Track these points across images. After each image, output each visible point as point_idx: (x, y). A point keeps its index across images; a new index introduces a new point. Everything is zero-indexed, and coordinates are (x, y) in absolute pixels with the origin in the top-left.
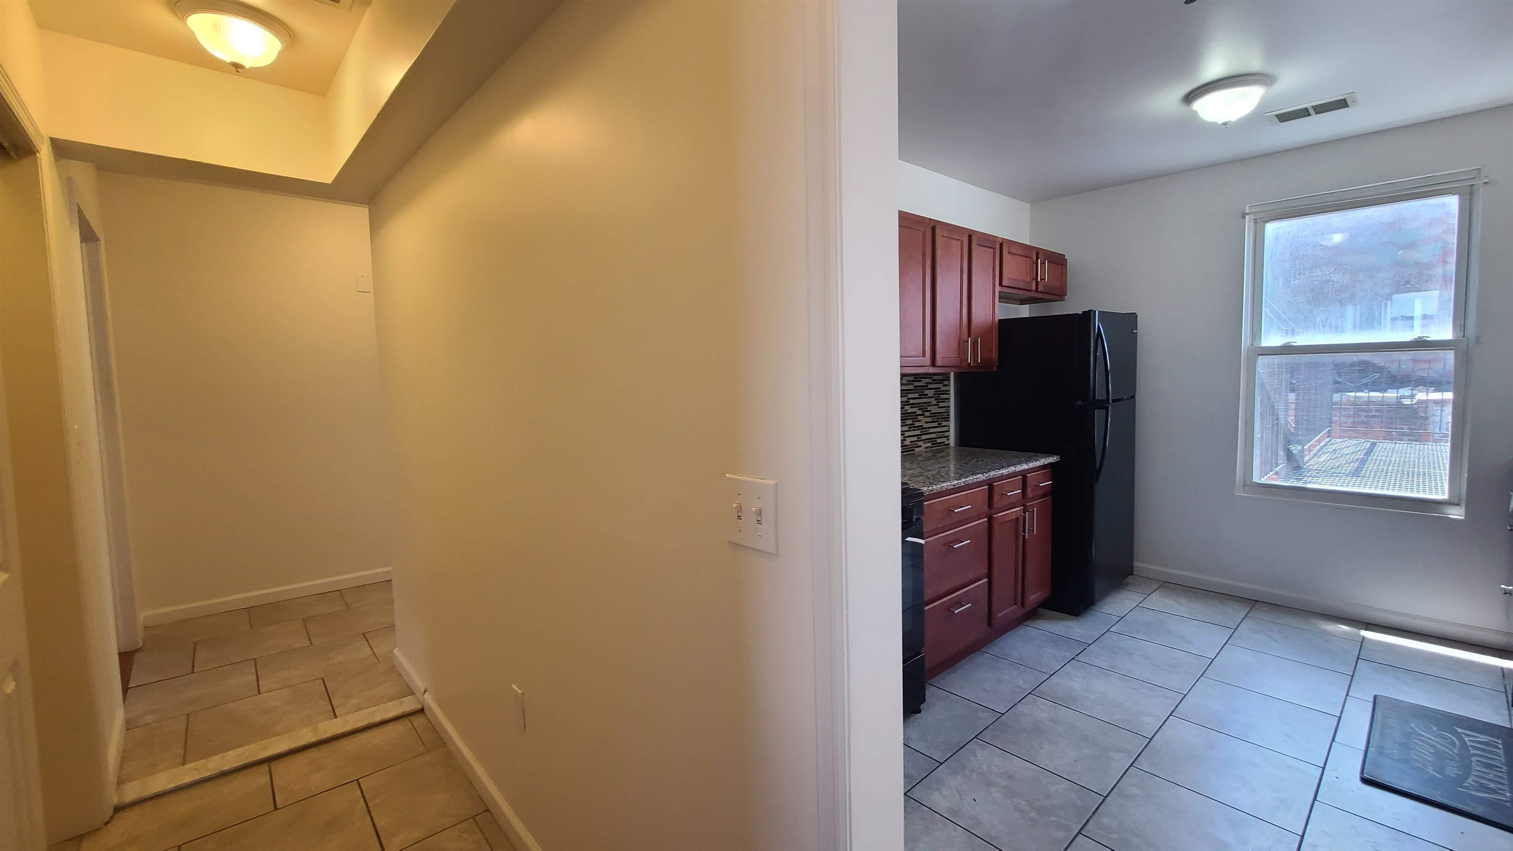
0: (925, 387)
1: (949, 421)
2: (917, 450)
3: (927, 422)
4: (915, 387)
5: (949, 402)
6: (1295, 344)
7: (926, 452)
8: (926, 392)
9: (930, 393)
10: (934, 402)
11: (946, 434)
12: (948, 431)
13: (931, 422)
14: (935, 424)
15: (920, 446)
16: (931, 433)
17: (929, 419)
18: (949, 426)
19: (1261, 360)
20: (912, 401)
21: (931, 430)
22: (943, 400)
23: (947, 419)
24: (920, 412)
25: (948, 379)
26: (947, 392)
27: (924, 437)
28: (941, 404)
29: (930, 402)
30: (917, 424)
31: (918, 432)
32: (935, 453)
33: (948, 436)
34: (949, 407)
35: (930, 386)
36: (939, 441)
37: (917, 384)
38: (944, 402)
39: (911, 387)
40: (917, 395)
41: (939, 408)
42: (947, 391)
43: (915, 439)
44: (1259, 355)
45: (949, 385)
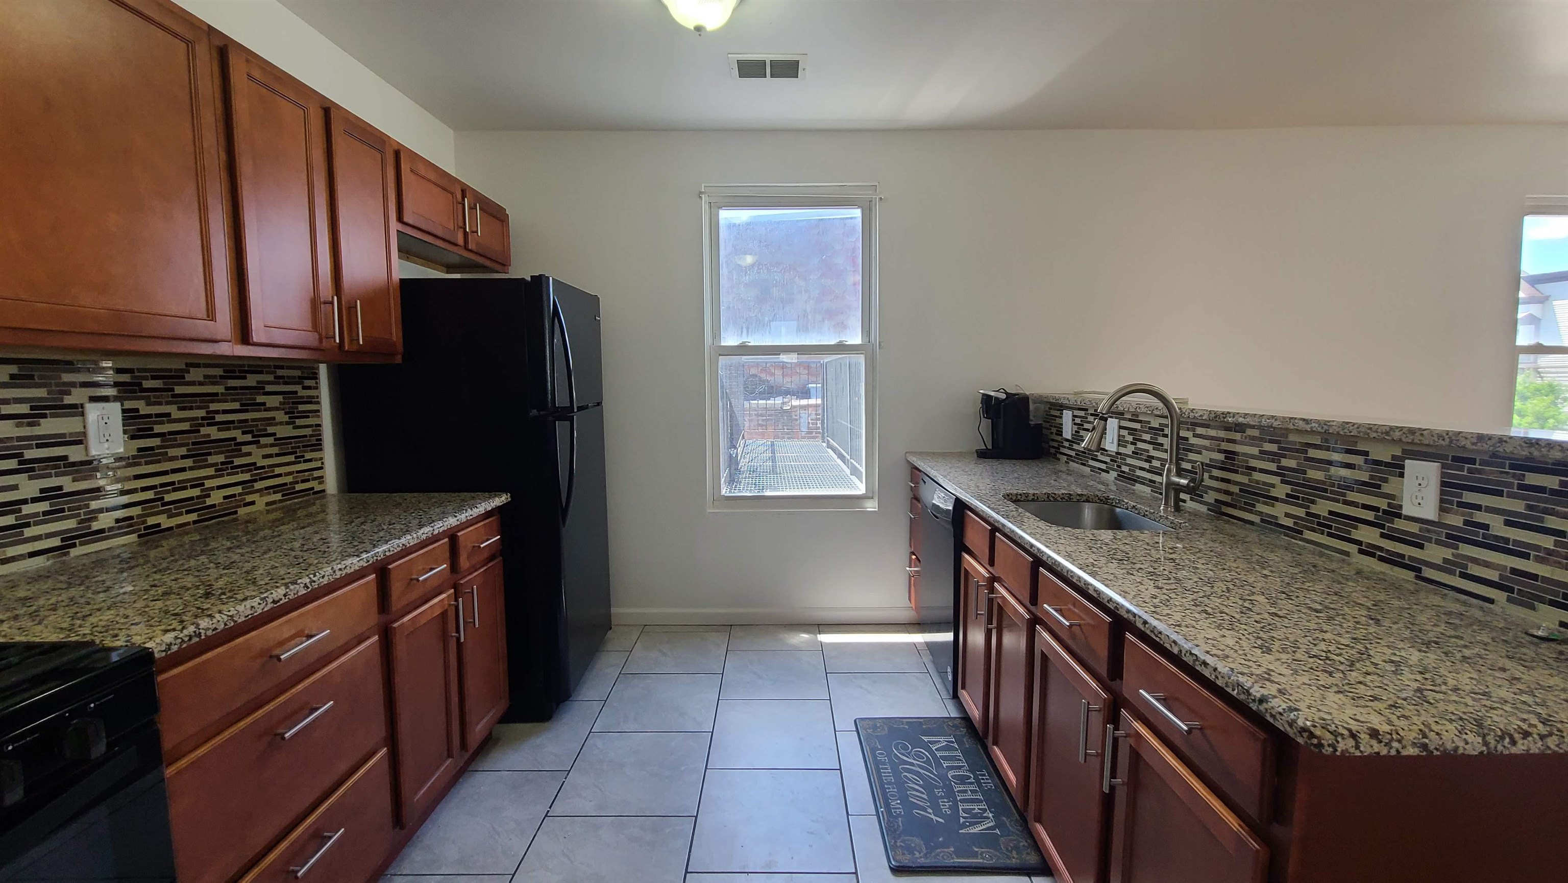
0: (259, 388)
4: (227, 389)
5: (319, 416)
6: (750, 344)
7: (268, 512)
8: (260, 399)
9: (273, 401)
10: (281, 416)
11: (316, 474)
12: (321, 468)
13: (278, 455)
14: (291, 458)
15: (253, 503)
16: (280, 475)
17: (275, 450)
18: (321, 459)
19: (722, 360)
20: (219, 418)
21: (278, 471)
22: (305, 415)
23: (318, 445)
24: (249, 438)
25: (315, 376)
26: (315, 400)
27: (259, 485)
28: (299, 422)
29: (274, 419)
30: (237, 461)
31: (247, 477)
32: (290, 514)
33: (322, 477)
34: (319, 425)
35: (269, 388)
36: (299, 487)
37: (232, 383)
38: (308, 417)
40: (236, 406)
41: (295, 428)
42: (313, 397)
43: (238, 490)
44: (720, 355)
45: (316, 388)
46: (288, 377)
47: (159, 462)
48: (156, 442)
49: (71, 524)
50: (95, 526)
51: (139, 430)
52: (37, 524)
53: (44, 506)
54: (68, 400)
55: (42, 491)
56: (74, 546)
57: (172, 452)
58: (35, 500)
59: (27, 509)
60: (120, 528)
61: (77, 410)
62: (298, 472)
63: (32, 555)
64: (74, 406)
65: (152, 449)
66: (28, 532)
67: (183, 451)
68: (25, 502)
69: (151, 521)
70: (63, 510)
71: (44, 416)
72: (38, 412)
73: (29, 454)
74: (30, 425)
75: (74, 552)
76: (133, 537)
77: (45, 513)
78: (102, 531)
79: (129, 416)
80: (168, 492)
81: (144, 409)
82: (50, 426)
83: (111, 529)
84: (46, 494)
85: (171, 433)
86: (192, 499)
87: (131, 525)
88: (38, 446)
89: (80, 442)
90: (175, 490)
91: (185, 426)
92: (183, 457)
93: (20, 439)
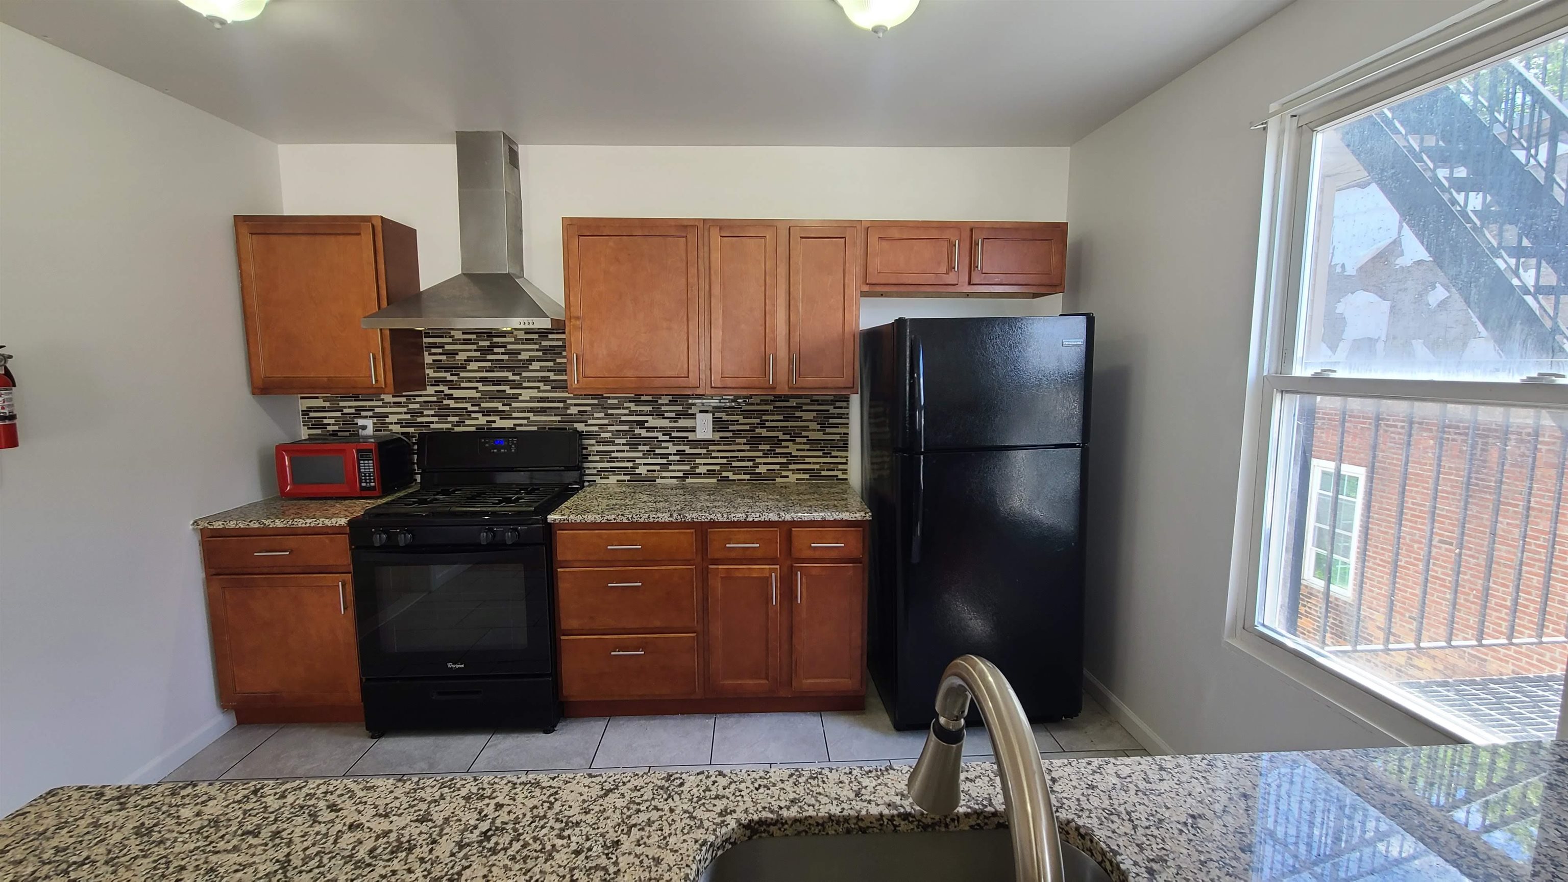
0: (799, 408)
1: (847, 451)
2: (778, 480)
3: (798, 450)
4: (774, 407)
5: (848, 428)
7: (797, 484)
8: (798, 414)
9: (809, 416)
10: (814, 426)
11: (840, 467)
12: (846, 464)
13: (808, 450)
14: (820, 453)
15: (787, 477)
16: (809, 463)
17: (807, 447)
18: (847, 457)
20: (767, 424)
21: (807, 460)
22: (834, 426)
23: (845, 447)
24: (788, 437)
25: (846, 399)
26: (846, 416)
27: (791, 467)
28: (828, 430)
29: (808, 427)
30: (778, 450)
31: (784, 460)
32: (814, 489)
33: (846, 470)
34: (848, 434)
35: (804, 408)
36: (823, 473)
37: (778, 404)
38: (838, 427)
39: (770, 408)
40: (781, 417)
41: (824, 434)
42: (844, 414)
43: (777, 467)
44: (1282, 391)
45: (848, 408)
46: (822, 401)
47: (731, 445)
48: (730, 434)
49: (687, 468)
50: (698, 471)
51: (721, 428)
52: (674, 465)
53: (677, 458)
54: (690, 411)
55: (677, 451)
56: (688, 478)
57: (738, 440)
58: (674, 454)
59: (671, 458)
60: (709, 474)
61: (693, 416)
62: (824, 463)
63: (672, 477)
64: (693, 414)
65: (727, 438)
66: (671, 468)
67: (745, 440)
68: (670, 454)
69: (724, 474)
70: (684, 461)
72: (679, 416)
73: (673, 434)
74: (675, 422)
75: (688, 481)
76: (715, 480)
77: (678, 461)
78: (701, 474)
79: (716, 421)
80: (734, 461)
81: (725, 418)
82: (682, 423)
83: (704, 474)
84: (679, 453)
85: (738, 430)
86: (747, 467)
87: (714, 474)
88: (677, 431)
89: (694, 431)
90: (738, 461)
91: (747, 427)
92: (744, 444)
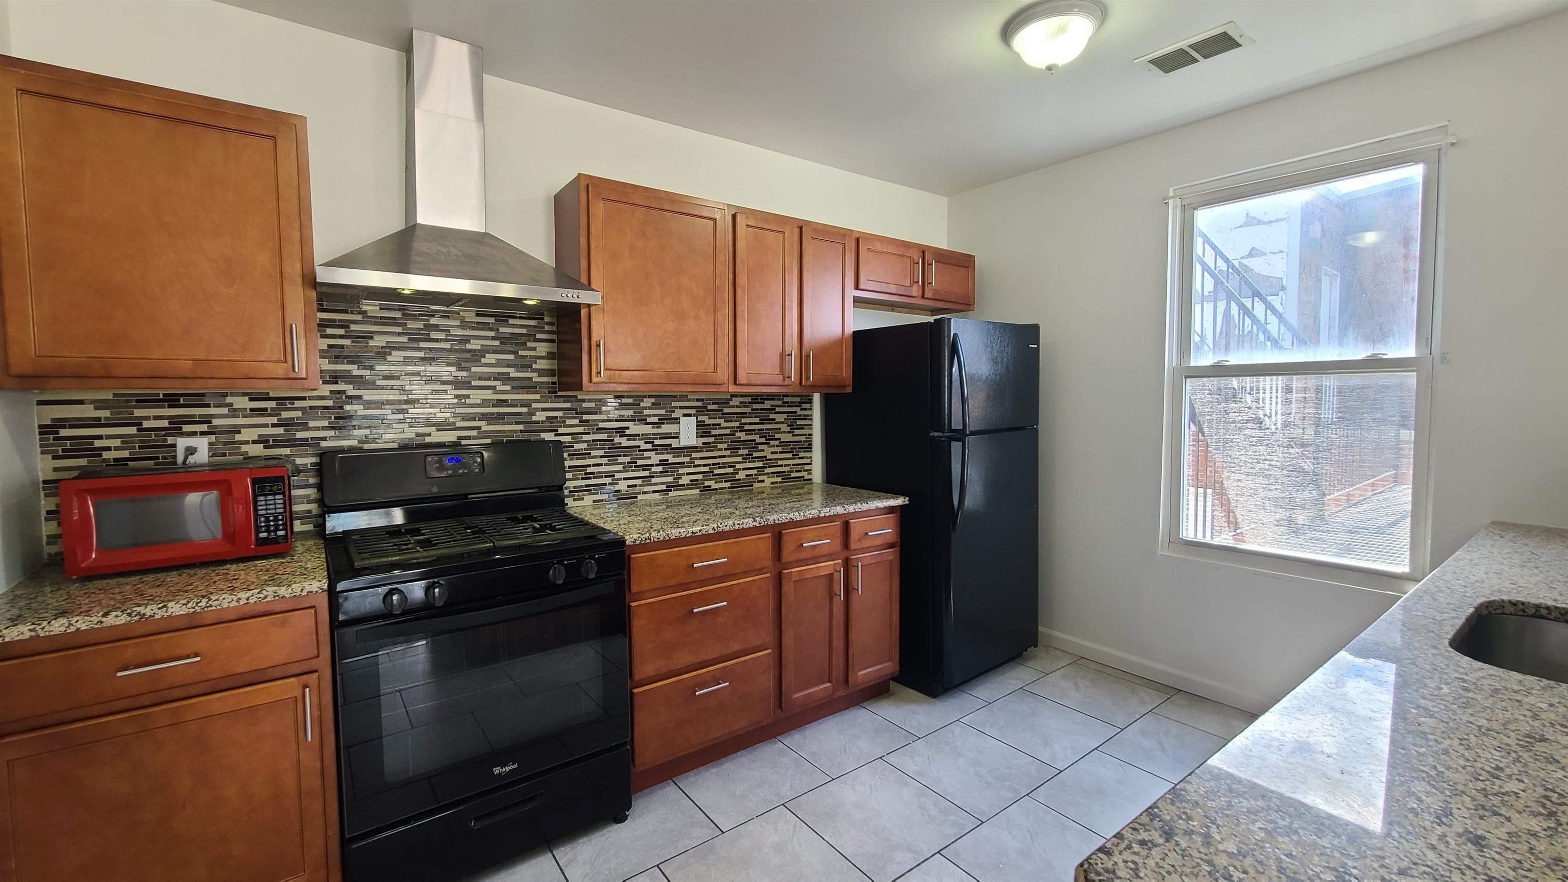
0: (772, 410)
1: (811, 451)
2: (756, 485)
3: (772, 453)
4: (752, 410)
5: (811, 429)
6: (1227, 363)
7: (772, 488)
8: (772, 416)
9: (780, 418)
10: (785, 428)
11: (806, 467)
12: (810, 464)
13: (781, 453)
14: (790, 455)
15: (763, 481)
16: (781, 466)
17: (780, 449)
18: (811, 457)
19: (1190, 384)
20: (746, 427)
21: (780, 463)
22: (801, 427)
23: (809, 448)
24: (763, 440)
25: (810, 401)
26: (808, 418)
27: (767, 471)
28: (797, 432)
29: (780, 429)
30: (755, 454)
31: (760, 464)
32: (785, 492)
33: (811, 470)
34: (811, 435)
35: (777, 409)
36: (793, 475)
37: (755, 406)
38: (803, 429)
39: (748, 410)
40: (757, 420)
41: (793, 436)
42: (808, 415)
43: (754, 472)
44: (1186, 377)
45: (811, 409)
46: (792, 402)
47: (712, 451)
48: (712, 439)
49: (670, 479)
50: (681, 482)
51: (703, 432)
52: (657, 477)
53: (660, 469)
54: (674, 416)
55: (660, 461)
56: (671, 490)
57: (720, 446)
58: (657, 465)
59: (654, 469)
60: (692, 485)
61: (676, 421)
62: (793, 465)
64: (676, 419)
65: (710, 443)
66: (654, 480)
67: (725, 446)
68: (653, 465)
69: (707, 483)
70: (667, 472)
71: (663, 423)
72: (662, 421)
73: (657, 442)
74: (657, 427)
75: (671, 494)
76: (697, 491)
77: (661, 472)
78: (684, 485)
79: (700, 424)
80: (716, 468)
81: (708, 421)
82: (666, 428)
83: (688, 485)
84: (663, 463)
85: (720, 435)
86: (728, 474)
87: (696, 484)
88: (661, 438)
89: (677, 437)
90: (720, 468)
91: (728, 431)
92: (726, 449)
93: (653, 434)
